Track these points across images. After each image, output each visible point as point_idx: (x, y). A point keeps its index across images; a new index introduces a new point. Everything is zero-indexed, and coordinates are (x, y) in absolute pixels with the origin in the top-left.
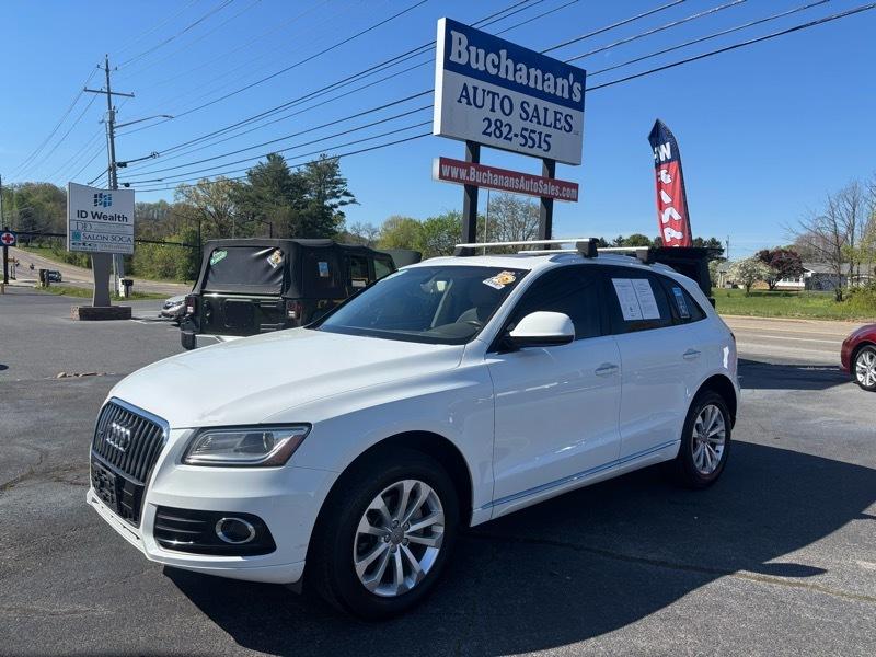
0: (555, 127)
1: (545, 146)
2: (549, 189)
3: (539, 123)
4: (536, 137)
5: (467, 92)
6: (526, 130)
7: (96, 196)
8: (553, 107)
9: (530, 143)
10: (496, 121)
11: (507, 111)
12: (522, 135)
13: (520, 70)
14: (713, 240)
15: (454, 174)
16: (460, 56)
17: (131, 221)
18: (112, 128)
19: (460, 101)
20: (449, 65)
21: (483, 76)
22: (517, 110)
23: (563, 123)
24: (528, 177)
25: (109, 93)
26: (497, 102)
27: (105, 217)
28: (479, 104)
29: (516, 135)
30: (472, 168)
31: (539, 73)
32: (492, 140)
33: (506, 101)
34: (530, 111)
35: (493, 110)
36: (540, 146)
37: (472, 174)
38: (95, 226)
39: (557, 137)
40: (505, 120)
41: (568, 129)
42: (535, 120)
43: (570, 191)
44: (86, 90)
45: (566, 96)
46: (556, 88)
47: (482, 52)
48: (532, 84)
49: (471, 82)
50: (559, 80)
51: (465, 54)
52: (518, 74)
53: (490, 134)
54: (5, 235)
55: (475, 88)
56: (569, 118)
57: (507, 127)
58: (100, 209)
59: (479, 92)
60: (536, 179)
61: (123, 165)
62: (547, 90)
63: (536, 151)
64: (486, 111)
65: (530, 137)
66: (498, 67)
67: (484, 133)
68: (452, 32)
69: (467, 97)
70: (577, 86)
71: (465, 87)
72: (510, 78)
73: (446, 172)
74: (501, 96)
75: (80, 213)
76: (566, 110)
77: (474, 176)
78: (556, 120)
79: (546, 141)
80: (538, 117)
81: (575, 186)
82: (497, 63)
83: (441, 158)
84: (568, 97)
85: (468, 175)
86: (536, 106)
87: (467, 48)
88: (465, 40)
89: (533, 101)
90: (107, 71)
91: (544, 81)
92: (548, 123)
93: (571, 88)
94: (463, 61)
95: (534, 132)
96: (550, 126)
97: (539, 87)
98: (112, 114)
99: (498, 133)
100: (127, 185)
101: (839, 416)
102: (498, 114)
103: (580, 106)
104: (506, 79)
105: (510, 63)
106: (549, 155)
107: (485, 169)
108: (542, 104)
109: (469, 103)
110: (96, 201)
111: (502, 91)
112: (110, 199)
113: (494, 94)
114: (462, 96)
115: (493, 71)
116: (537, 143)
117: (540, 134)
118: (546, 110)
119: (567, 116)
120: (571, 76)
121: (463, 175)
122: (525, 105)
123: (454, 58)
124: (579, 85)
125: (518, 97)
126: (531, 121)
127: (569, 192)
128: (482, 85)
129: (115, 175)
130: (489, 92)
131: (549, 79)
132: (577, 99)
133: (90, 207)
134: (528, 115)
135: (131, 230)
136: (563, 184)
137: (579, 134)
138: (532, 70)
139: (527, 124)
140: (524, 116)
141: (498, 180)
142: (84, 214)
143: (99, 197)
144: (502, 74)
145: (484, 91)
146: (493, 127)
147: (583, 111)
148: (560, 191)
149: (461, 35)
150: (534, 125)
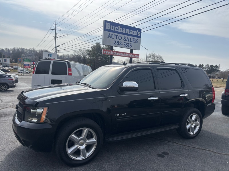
0: (133, 42)
1: (130, 46)
2: (132, 56)
3: (129, 41)
5: (110, 35)
6: (125, 43)
7: (49, 54)
8: (132, 37)
9: (126, 46)
11: (120, 39)
13: (124, 30)
15: (107, 53)
18: (56, 38)
20: (105, 30)
21: (115, 32)
22: (123, 38)
23: (135, 41)
25: (55, 30)
26: (118, 37)
29: (122, 44)
31: (129, 30)
33: (120, 37)
34: (126, 39)
35: (116, 39)
40: (120, 41)
41: (136, 42)
42: (128, 41)
45: (136, 35)
46: (133, 33)
47: (114, 27)
48: (127, 33)
49: (111, 33)
50: (134, 32)
51: (109, 27)
53: (116, 44)
54: (33, 62)
55: (112, 34)
56: (137, 40)
57: (120, 43)
59: (113, 36)
60: (128, 53)
61: (58, 46)
62: (131, 34)
64: (115, 39)
65: (126, 44)
66: (118, 29)
67: (114, 44)
69: (110, 36)
72: (121, 32)
76: (136, 38)
77: (111, 53)
78: (133, 40)
80: (128, 40)
81: (139, 55)
82: (117, 29)
87: (110, 26)
88: (109, 24)
89: (127, 36)
90: (55, 25)
91: (130, 32)
92: (131, 41)
94: (109, 29)
96: (132, 42)
97: (129, 33)
98: (56, 35)
99: (118, 44)
100: (58, 51)
102: (118, 40)
103: (140, 37)
105: (121, 28)
106: (131, 48)
108: (129, 37)
109: (110, 38)
111: (119, 35)
113: (117, 35)
114: (109, 36)
115: (117, 31)
116: (128, 46)
117: (129, 44)
120: (137, 30)
121: (109, 53)
122: (125, 38)
123: (107, 28)
124: (140, 32)
125: (123, 36)
126: (127, 41)
127: (137, 56)
128: (113, 33)
129: (56, 49)
130: (116, 35)
131: (131, 31)
132: (139, 35)
133: (47, 57)
134: (125, 39)
136: (135, 55)
137: (140, 43)
138: (127, 30)
139: (125, 42)
140: (125, 40)
141: (118, 54)
144: (119, 31)
145: (114, 35)
146: (116, 43)
147: (141, 38)
148: (134, 56)
149: (109, 23)
150: (127, 42)
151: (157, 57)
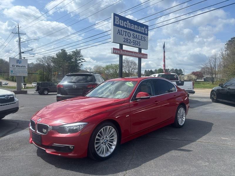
0: (141, 40)
1: (139, 45)
2: (140, 56)
3: (137, 39)
4: (136, 42)
7: (17, 61)
8: (140, 35)
9: (135, 44)
10: (127, 39)
11: (129, 36)
12: (133, 42)
13: (132, 26)
14: (180, 69)
15: (117, 52)
16: (117, 22)
17: (27, 67)
18: (20, 43)
19: (117, 34)
20: (115, 25)
21: (123, 27)
22: (132, 36)
23: (143, 39)
24: (135, 53)
25: (19, 34)
26: (127, 34)
27: (20, 66)
28: (122, 34)
29: (132, 42)
30: (121, 50)
31: (137, 26)
32: (126, 43)
33: (129, 33)
34: (135, 36)
35: (126, 36)
36: (137, 45)
37: (121, 52)
38: (17, 69)
39: (142, 42)
40: (129, 38)
42: (136, 38)
43: (145, 56)
44: (12, 33)
46: (141, 30)
47: (123, 21)
48: (135, 29)
49: (120, 29)
50: (142, 28)
52: (132, 27)
53: (125, 42)
55: (121, 30)
57: (130, 40)
58: (18, 64)
60: (137, 53)
61: (23, 53)
62: (139, 31)
63: (137, 46)
64: (124, 36)
65: (135, 43)
66: (127, 25)
67: (124, 42)
68: (115, 16)
69: (119, 33)
70: (146, 29)
71: (119, 30)
72: (130, 28)
73: (115, 52)
74: (128, 32)
75: (13, 66)
76: (144, 36)
77: (122, 52)
78: (141, 38)
79: (139, 44)
80: (137, 37)
81: (147, 55)
83: (113, 48)
84: (144, 32)
85: (120, 52)
86: (136, 35)
87: (119, 20)
89: (136, 33)
90: (18, 27)
91: (138, 28)
92: (140, 39)
93: (145, 30)
94: (118, 24)
95: (136, 41)
96: (140, 40)
97: (137, 30)
98: (20, 39)
100: (24, 58)
101: (214, 109)
102: (127, 37)
104: (129, 28)
105: (130, 24)
106: (140, 47)
107: (124, 51)
108: (138, 34)
109: (120, 34)
110: (17, 62)
111: (128, 31)
112: (21, 61)
113: (126, 32)
114: (118, 32)
115: (125, 26)
117: (138, 42)
118: (139, 36)
119: (144, 37)
120: (145, 27)
121: (119, 52)
122: (134, 35)
123: (116, 23)
125: (132, 32)
129: (21, 55)
131: (139, 28)
132: (146, 33)
133: (16, 64)
135: (27, 70)
136: (143, 54)
137: (147, 42)
138: (135, 26)
139: (134, 39)
140: (134, 37)
141: (128, 53)
142: (14, 66)
143: (18, 61)
144: (128, 27)
145: (123, 31)
146: (126, 40)
147: (148, 36)
148: (143, 56)
149: (117, 17)
150: (136, 40)
151: (132, 62)
